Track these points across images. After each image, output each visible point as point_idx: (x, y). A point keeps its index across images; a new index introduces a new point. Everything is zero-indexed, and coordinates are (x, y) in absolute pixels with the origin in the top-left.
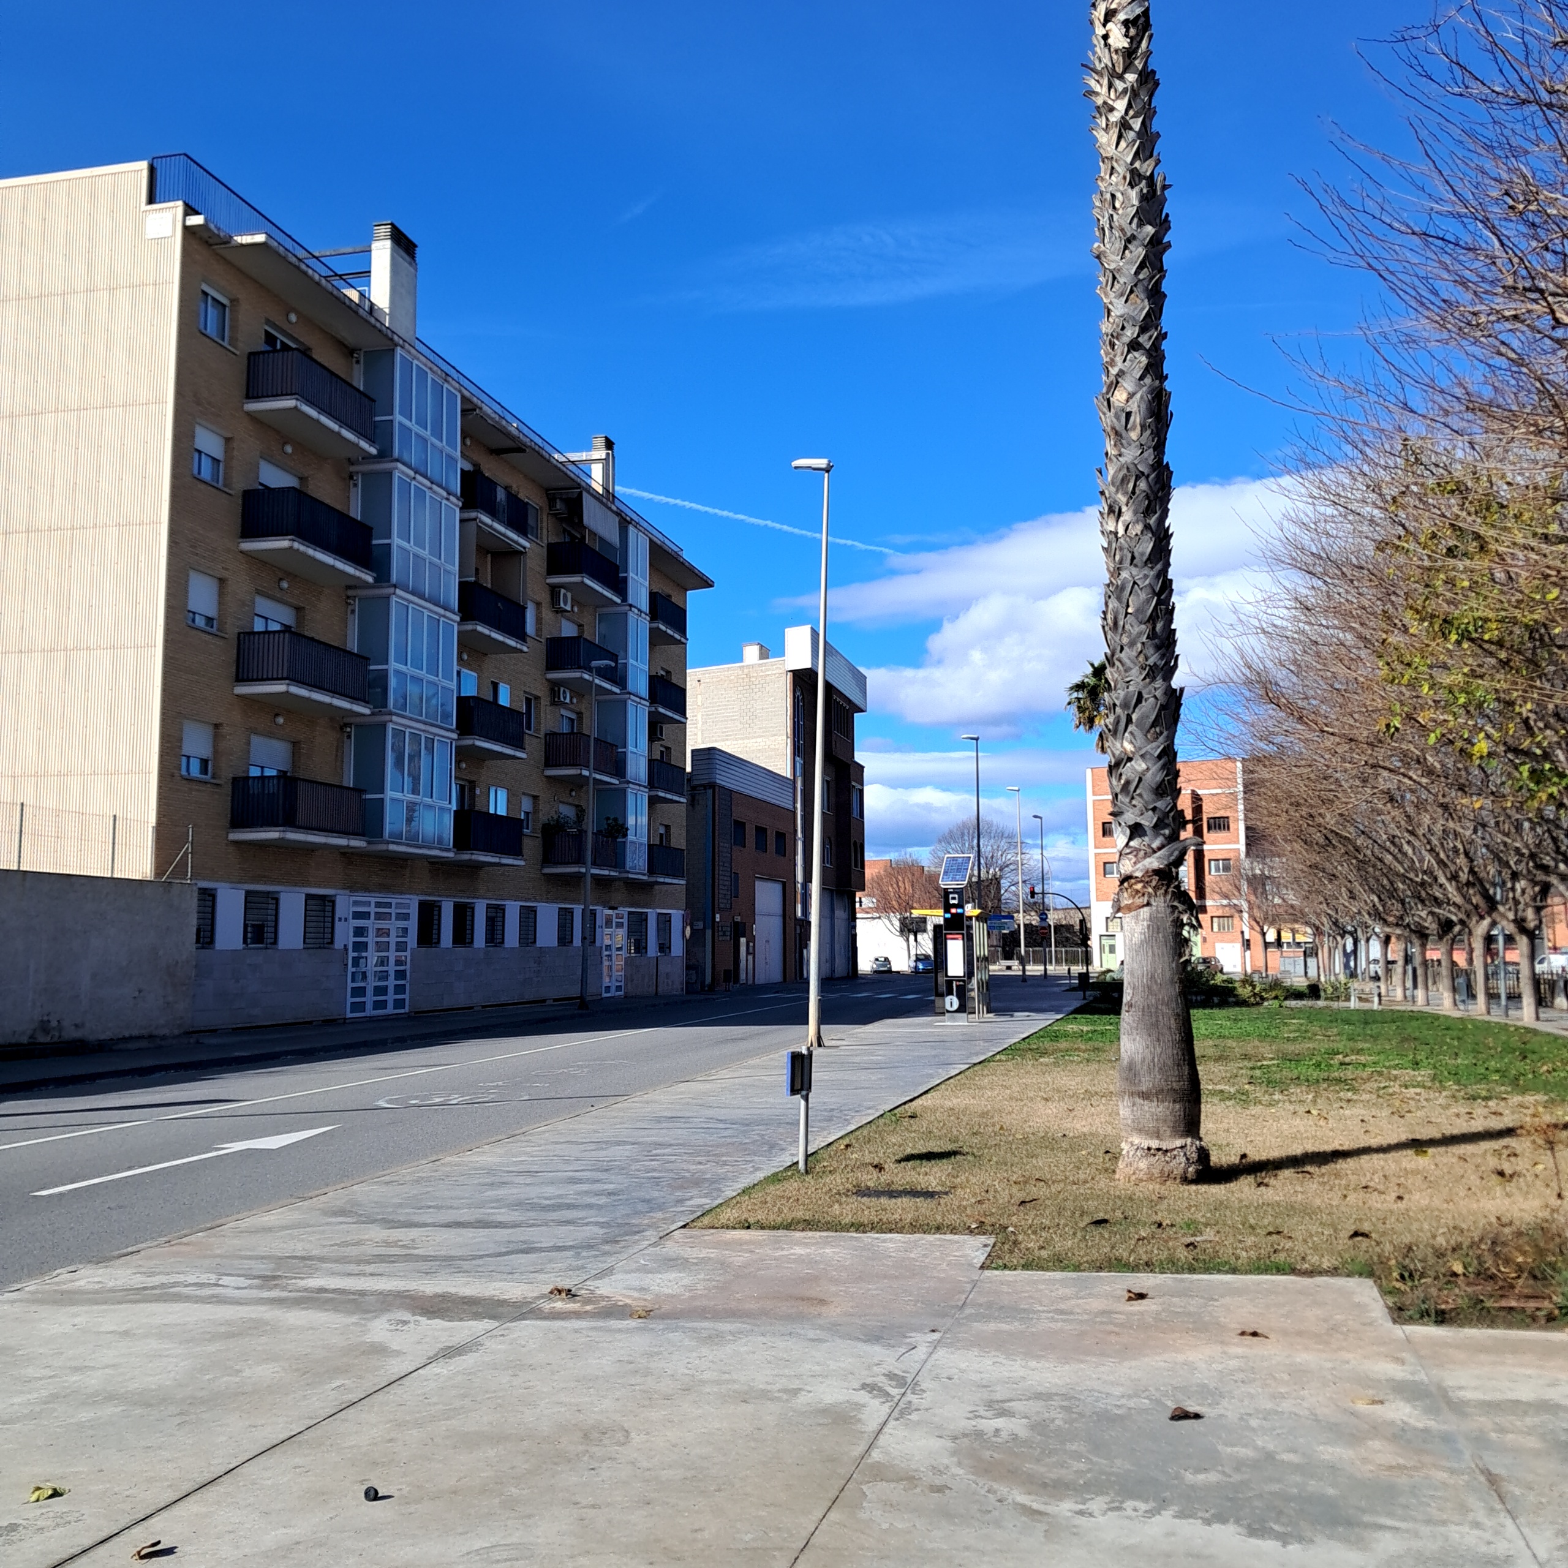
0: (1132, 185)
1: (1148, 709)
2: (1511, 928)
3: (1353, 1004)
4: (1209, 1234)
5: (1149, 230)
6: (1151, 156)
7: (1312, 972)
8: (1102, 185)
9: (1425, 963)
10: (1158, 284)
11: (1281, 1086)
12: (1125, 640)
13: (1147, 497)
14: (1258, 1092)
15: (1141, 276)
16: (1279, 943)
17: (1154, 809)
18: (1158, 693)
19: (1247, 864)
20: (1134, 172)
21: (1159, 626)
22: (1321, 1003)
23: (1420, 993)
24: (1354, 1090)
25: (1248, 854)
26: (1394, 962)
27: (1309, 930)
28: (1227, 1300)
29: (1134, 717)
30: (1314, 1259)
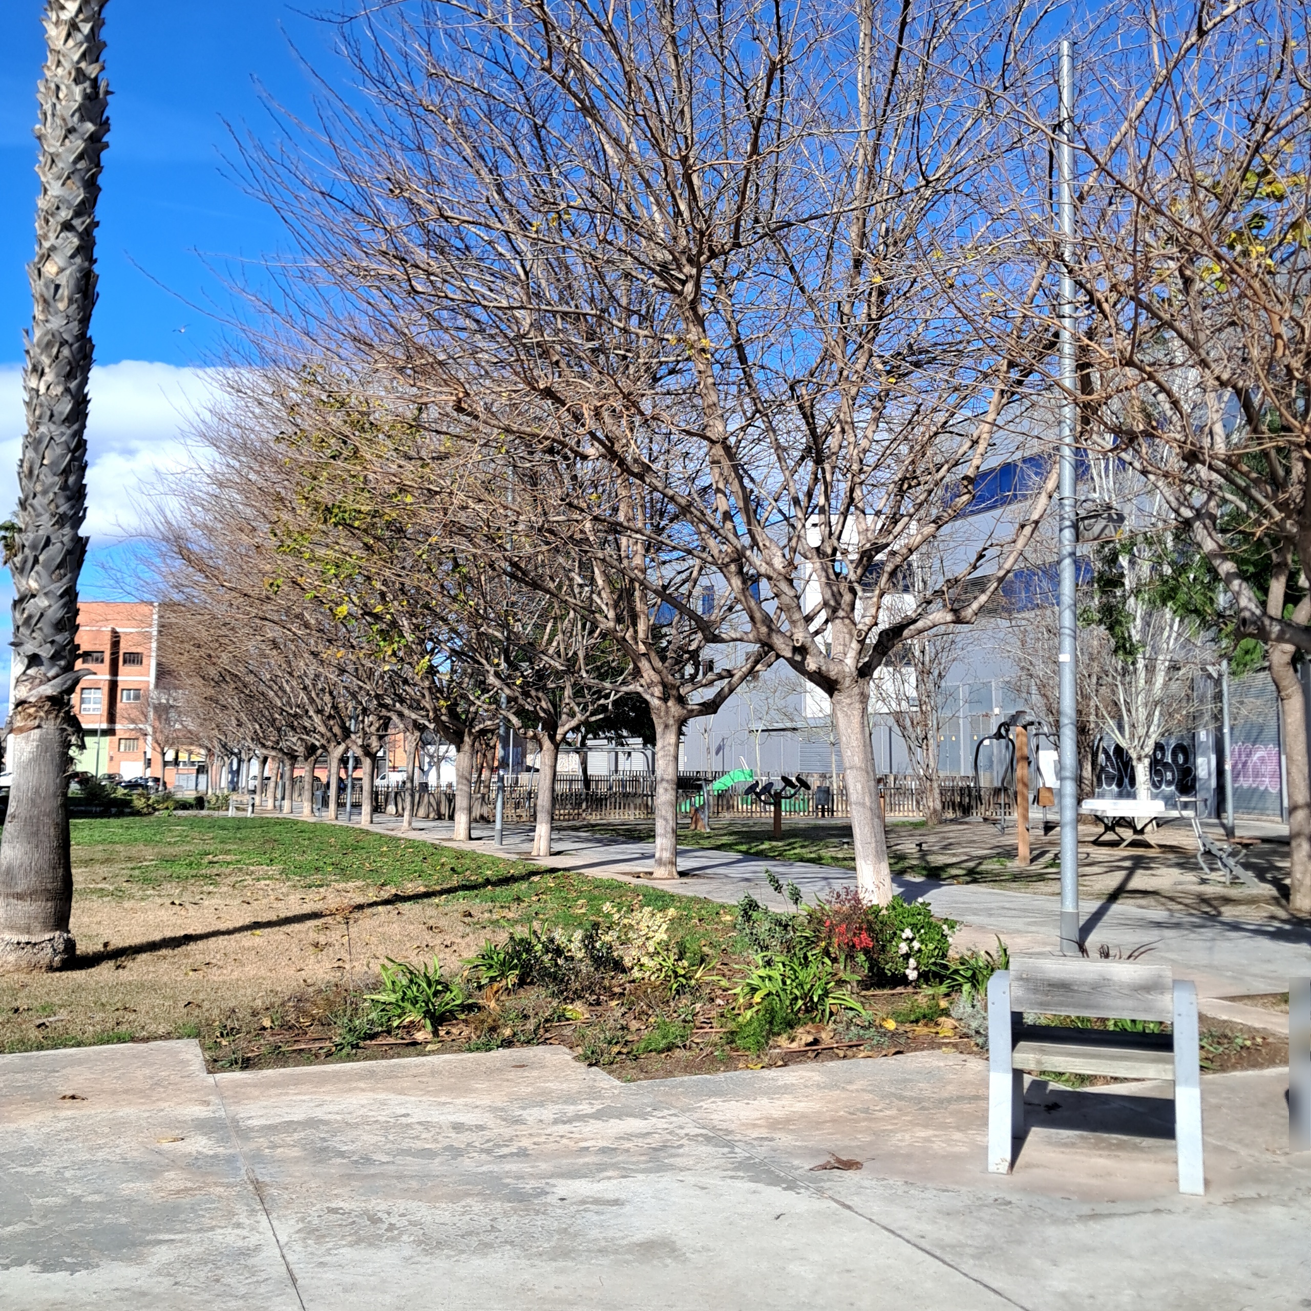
0: (77, 81)
1: (55, 552)
2: (359, 752)
3: (231, 813)
4: (63, 1014)
5: (90, 127)
6: (97, 61)
7: (202, 787)
8: (48, 74)
9: (292, 779)
10: (94, 177)
11: (155, 883)
12: (39, 488)
13: (69, 363)
14: (134, 889)
15: (79, 166)
16: (176, 762)
17: (52, 642)
18: (66, 539)
19: (154, 694)
20: (79, 71)
21: (71, 480)
22: (204, 812)
23: (286, 803)
24: (216, 884)
25: (157, 686)
26: (268, 778)
27: (203, 752)
28: (68, 1070)
29: (41, 558)
30: (152, 1028)
